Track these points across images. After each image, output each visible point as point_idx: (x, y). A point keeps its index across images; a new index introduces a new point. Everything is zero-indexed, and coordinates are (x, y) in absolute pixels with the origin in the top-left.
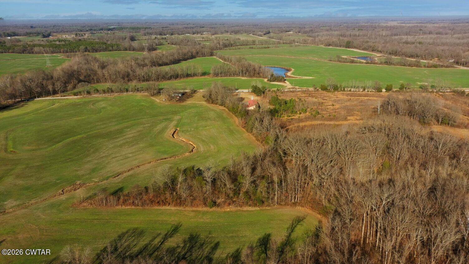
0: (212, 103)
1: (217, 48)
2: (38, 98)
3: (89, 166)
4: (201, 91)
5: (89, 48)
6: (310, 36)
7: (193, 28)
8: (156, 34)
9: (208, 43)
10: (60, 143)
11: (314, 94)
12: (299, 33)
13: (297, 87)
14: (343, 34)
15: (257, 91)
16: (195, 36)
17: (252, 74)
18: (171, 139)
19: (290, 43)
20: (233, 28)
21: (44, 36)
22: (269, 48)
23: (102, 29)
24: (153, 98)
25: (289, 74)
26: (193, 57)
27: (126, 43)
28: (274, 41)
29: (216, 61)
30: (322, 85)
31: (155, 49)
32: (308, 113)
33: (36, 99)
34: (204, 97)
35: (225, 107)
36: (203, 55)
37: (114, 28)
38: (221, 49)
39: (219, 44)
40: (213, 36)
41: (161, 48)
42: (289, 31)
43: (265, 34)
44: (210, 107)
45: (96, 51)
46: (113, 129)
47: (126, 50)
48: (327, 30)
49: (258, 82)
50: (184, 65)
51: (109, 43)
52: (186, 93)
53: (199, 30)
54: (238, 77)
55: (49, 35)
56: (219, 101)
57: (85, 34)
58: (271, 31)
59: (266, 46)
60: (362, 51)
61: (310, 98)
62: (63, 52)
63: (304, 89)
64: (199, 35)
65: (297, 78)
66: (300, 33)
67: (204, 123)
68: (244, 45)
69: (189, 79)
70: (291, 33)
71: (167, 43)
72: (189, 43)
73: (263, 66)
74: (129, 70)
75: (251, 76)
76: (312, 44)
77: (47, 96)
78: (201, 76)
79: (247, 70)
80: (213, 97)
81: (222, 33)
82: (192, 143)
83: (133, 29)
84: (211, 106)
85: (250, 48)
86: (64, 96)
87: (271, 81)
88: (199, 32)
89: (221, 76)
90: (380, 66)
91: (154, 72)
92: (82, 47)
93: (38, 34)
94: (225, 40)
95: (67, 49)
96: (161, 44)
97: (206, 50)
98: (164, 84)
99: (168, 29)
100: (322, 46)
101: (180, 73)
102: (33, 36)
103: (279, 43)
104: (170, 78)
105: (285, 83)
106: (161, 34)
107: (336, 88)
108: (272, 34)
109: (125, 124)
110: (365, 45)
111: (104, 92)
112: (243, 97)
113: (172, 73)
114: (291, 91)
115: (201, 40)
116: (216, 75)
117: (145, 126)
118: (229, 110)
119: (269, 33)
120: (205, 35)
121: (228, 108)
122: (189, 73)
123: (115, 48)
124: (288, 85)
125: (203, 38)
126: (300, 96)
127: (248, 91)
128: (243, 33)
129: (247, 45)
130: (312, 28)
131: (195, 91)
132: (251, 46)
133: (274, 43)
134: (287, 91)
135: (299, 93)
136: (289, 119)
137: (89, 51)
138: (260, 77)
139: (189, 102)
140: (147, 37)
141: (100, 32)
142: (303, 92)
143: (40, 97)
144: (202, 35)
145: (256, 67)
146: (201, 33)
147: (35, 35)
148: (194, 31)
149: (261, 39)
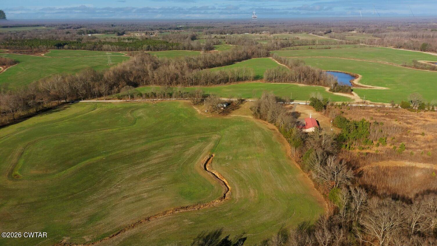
1: (274, 48)
2: (84, 99)
3: (89, 210)
4: (250, 100)
5: (151, 47)
6: (376, 36)
7: (253, 27)
8: (217, 33)
9: (266, 43)
11: (392, 112)
12: (363, 32)
13: (368, 101)
15: (317, 105)
16: (254, 35)
17: (310, 81)
18: (202, 173)
19: (355, 43)
20: (292, 27)
21: (119, 34)
22: (330, 48)
23: (170, 29)
24: (195, 108)
25: (356, 82)
26: (248, 58)
28: (335, 41)
30: (402, 102)
31: (212, 49)
32: (388, 146)
33: (81, 101)
34: (251, 109)
35: (275, 125)
36: (259, 55)
37: (181, 27)
38: (278, 49)
39: (277, 43)
40: (271, 35)
41: (218, 48)
42: (352, 31)
43: (325, 34)
44: (257, 123)
47: (184, 48)
48: (395, 30)
49: (319, 94)
51: (171, 42)
52: (232, 102)
53: (258, 29)
54: (294, 83)
55: (123, 33)
56: (269, 118)
57: (154, 33)
58: (332, 30)
59: (327, 46)
61: (388, 119)
62: (129, 51)
63: (379, 104)
64: (258, 34)
65: (366, 87)
66: (364, 33)
68: (303, 45)
70: (354, 32)
71: (225, 42)
72: (246, 43)
75: (309, 83)
76: (379, 45)
77: (93, 99)
78: (253, 80)
79: (306, 76)
81: (281, 32)
82: (226, 182)
84: (259, 123)
85: (309, 48)
86: (109, 99)
87: (334, 92)
88: (258, 31)
89: (275, 82)
92: (145, 46)
94: (283, 40)
95: (132, 47)
96: (219, 43)
97: (262, 51)
98: (210, 90)
99: (229, 28)
101: (230, 77)
102: (110, 34)
103: (341, 43)
104: (220, 82)
105: (352, 94)
106: (221, 33)
107: (421, 106)
108: (333, 34)
109: (155, 144)
111: (147, 96)
112: (299, 111)
113: (222, 77)
114: (361, 107)
115: (259, 39)
116: (270, 80)
117: (176, 147)
118: (279, 131)
119: (330, 32)
120: (264, 34)
121: (278, 127)
122: (240, 76)
123: (175, 47)
124: (355, 98)
125: (261, 37)
126: (374, 116)
127: (305, 103)
128: (302, 32)
129: (306, 45)
130: (376, 27)
131: (243, 100)
132: (311, 46)
133: (336, 43)
134: (356, 107)
135: (371, 110)
136: (362, 154)
137: (151, 50)
138: (320, 84)
139: (234, 115)
140: (207, 36)
141: (168, 31)
142: (376, 108)
143: (86, 100)
144: (260, 34)
145: (317, 71)
146: (260, 32)
147: (111, 32)
148: (253, 30)
149: (321, 38)
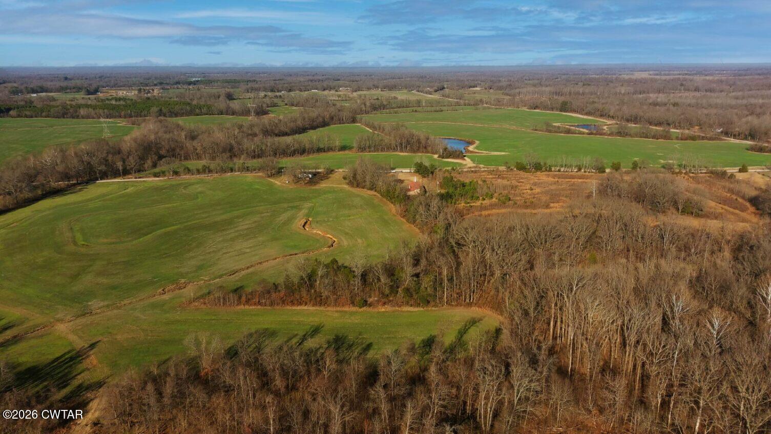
0: (358, 186)
1: (361, 111)
2: (101, 180)
3: (193, 262)
4: (340, 170)
5: (164, 110)
6: (507, 94)
7: (322, 81)
8: (265, 90)
9: (348, 104)
10: (149, 236)
11: (505, 174)
12: (491, 89)
13: (482, 166)
14: (558, 91)
15: (422, 170)
16: (326, 92)
17: (415, 148)
18: (302, 231)
19: (476, 104)
20: (384, 81)
21: (89, 93)
22: (442, 111)
23: (178, 83)
24: (272, 180)
25: (471, 148)
26: (324, 124)
27: (222, 104)
28: (449, 102)
29: (361, 130)
30: (517, 163)
31: (266, 113)
32: (494, 199)
33: (98, 181)
34: (345, 178)
35: (376, 191)
36: (341, 121)
37: (198, 81)
38: (367, 112)
39: (365, 105)
40: (355, 94)
41: (275, 111)
42: (474, 87)
43: (436, 91)
44: (354, 191)
45: (176, 115)
46: (218, 219)
47: (222, 113)
48: (534, 86)
49: (425, 159)
50: (312, 136)
51: (195, 102)
52: (319, 173)
53: (331, 84)
54: (395, 152)
55: (96, 91)
56: (368, 183)
57: (153, 90)
58: (445, 86)
59: (438, 108)
60: (585, 117)
61: (499, 180)
62: (125, 117)
63: (492, 168)
64: (333, 92)
65: (482, 153)
67: (346, 212)
68: (403, 107)
69: (322, 155)
70: (478, 89)
71: (284, 103)
72: (318, 104)
73: (432, 137)
74: (233, 142)
75: (414, 152)
76: (510, 106)
77: (115, 178)
78: (339, 151)
79: (408, 142)
80: (358, 177)
81: (369, 89)
82: (331, 237)
83: (228, 82)
84: (356, 191)
85: (413, 111)
86: (140, 178)
87: (443, 158)
88: (332, 87)
89: (370, 152)
90: (610, 137)
91: (269, 144)
92: (155, 109)
93: (78, 89)
94: (374, 99)
95: (131, 112)
96: (275, 105)
97: (345, 115)
98: (286, 162)
99: (283, 82)
100: (525, 109)
101: (307, 146)
102: (71, 92)
103: (458, 104)
104: (293, 153)
105: (465, 159)
106: (272, 91)
107: (538, 167)
108: (447, 91)
109: (236, 213)
110: (590, 108)
111: (198, 172)
112: (402, 179)
113: (297, 146)
114: (472, 171)
115: (337, 99)
116: (362, 149)
117: (263, 215)
118: (381, 195)
119: (443, 88)
120: (343, 91)
121: (380, 192)
122: (322, 146)
123: (204, 110)
124: (468, 162)
125: (339, 96)
126: (486, 178)
127: (409, 171)
128: (401, 88)
129: (409, 107)
130: (511, 81)
131: (332, 171)
132: (415, 109)
133: (450, 105)
134: (467, 172)
135: (484, 174)
136: (466, 207)
137: (165, 115)
138: (428, 152)
139: (324, 185)
140: (252, 95)
141: (175, 86)
142: (490, 172)
143: (104, 179)
144: (337, 91)
145: (422, 137)
146: (336, 89)
147: (74, 90)
148: (325, 86)
149: (430, 98)
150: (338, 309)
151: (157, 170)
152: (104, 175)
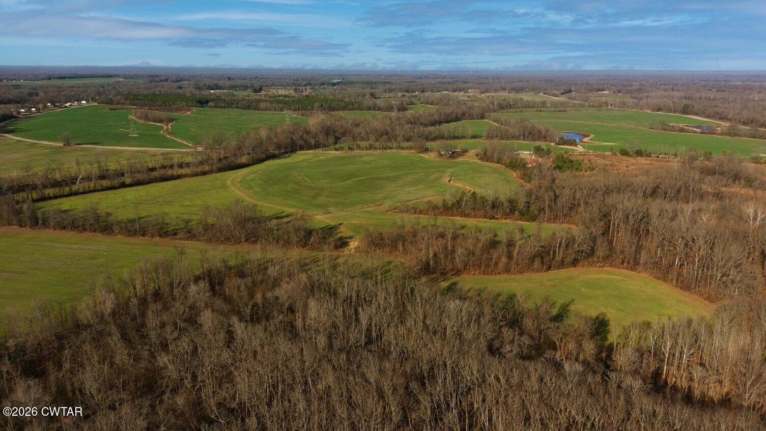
0: (487, 161)
1: (489, 109)
3: (381, 195)
4: (473, 150)
6: (634, 98)
7: (452, 83)
8: (401, 90)
9: (477, 104)
11: (609, 157)
12: (620, 92)
13: (591, 151)
15: (539, 152)
16: (456, 94)
17: (536, 138)
18: (448, 184)
19: (600, 106)
20: (513, 84)
21: (255, 91)
22: (565, 111)
23: (323, 84)
24: (422, 155)
25: (585, 139)
26: (457, 119)
27: (369, 101)
28: (574, 103)
29: (489, 123)
30: (622, 150)
31: (405, 109)
34: (477, 155)
35: (501, 164)
36: (471, 117)
37: (339, 82)
38: (494, 111)
39: (493, 104)
40: (483, 95)
41: (414, 108)
42: (602, 90)
43: (562, 94)
44: (484, 164)
45: (334, 110)
46: (390, 175)
47: (369, 109)
49: (543, 145)
50: (445, 128)
52: (457, 151)
53: (461, 86)
54: (518, 140)
55: (260, 90)
56: (495, 157)
58: (573, 89)
59: (562, 109)
60: (705, 119)
61: (603, 161)
63: (599, 153)
64: (462, 93)
65: (594, 143)
66: (621, 94)
67: (479, 175)
68: (528, 107)
69: (458, 141)
70: (606, 92)
71: (420, 102)
72: (450, 103)
73: (551, 130)
74: (389, 129)
75: (535, 140)
76: (634, 108)
77: (308, 150)
78: (471, 138)
79: (530, 133)
80: (488, 153)
81: (496, 91)
82: (469, 188)
83: (367, 83)
84: (486, 164)
85: (537, 111)
87: (559, 145)
88: (462, 89)
89: (497, 140)
90: (720, 136)
92: (317, 105)
93: (245, 89)
94: (501, 100)
96: (413, 103)
97: (475, 112)
98: (429, 144)
99: (416, 84)
100: (649, 111)
101: (445, 134)
103: (582, 106)
105: (577, 147)
106: (407, 91)
107: (639, 154)
108: (573, 94)
110: (710, 111)
111: (367, 148)
112: (523, 157)
114: (582, 154)
115: (467, 99)
116: (490, 137)
117: (420, 174)
119: (570, 91)
120: (472, 93)
121: (505, 165)
122: (457, 135)
123: (356, 106)
124: (580, 148)
125: (469, 97)
126: (592, 159)
127: (529, 153)
128: (528, 91)
129: (534, 107)
130: (643, 85)
131: (467, 150)
132: (539, 109)
133: (574, 106)
134: (577, 154)
135: (591, 156)
137: (327, 110)
138: (546, 141)
139: (462, 159)
140: (391, 95)
142: (597, 156)
144: (466, 92)
145: (543, 130)
146: (465, 90)
147: (241, 88)
148: (455, 87)
149: (555, 99)
150: (477, 220)
151: (337, 146)
152: (302, 148)
